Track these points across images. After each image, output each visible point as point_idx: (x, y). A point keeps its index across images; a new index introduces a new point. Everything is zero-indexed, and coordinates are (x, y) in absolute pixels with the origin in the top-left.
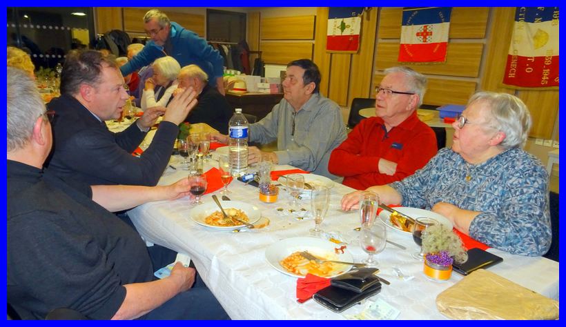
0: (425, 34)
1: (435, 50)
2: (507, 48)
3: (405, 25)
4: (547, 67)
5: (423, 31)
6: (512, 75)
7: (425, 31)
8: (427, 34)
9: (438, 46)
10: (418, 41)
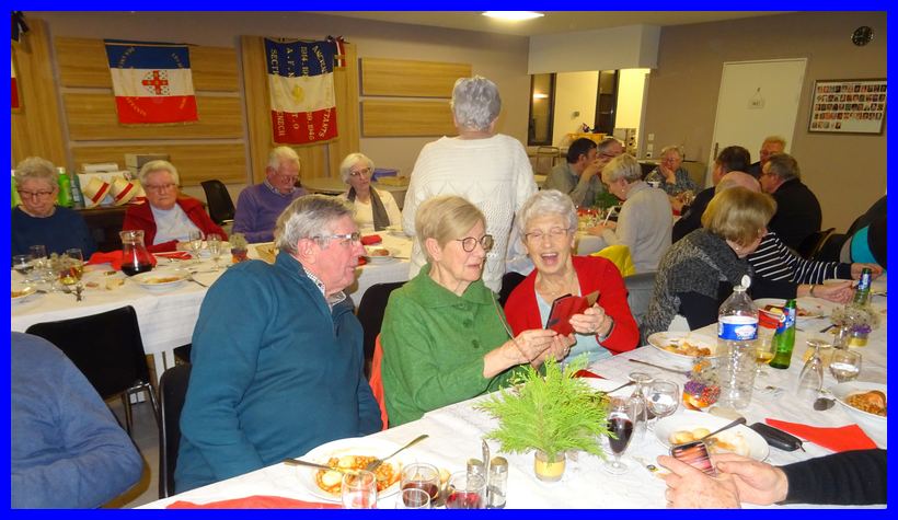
0: (157, 83)
1: (182, 106)
2: (268, 104)
3: (116, 67)
4: (311, 123)
5: (152, 78)
6: (282, 133)
7: (157, 78)
8: (161, 83)
9: (184, 101)
10: (148, 92)
